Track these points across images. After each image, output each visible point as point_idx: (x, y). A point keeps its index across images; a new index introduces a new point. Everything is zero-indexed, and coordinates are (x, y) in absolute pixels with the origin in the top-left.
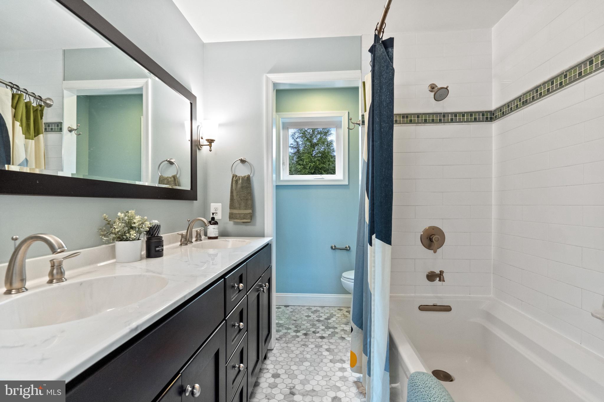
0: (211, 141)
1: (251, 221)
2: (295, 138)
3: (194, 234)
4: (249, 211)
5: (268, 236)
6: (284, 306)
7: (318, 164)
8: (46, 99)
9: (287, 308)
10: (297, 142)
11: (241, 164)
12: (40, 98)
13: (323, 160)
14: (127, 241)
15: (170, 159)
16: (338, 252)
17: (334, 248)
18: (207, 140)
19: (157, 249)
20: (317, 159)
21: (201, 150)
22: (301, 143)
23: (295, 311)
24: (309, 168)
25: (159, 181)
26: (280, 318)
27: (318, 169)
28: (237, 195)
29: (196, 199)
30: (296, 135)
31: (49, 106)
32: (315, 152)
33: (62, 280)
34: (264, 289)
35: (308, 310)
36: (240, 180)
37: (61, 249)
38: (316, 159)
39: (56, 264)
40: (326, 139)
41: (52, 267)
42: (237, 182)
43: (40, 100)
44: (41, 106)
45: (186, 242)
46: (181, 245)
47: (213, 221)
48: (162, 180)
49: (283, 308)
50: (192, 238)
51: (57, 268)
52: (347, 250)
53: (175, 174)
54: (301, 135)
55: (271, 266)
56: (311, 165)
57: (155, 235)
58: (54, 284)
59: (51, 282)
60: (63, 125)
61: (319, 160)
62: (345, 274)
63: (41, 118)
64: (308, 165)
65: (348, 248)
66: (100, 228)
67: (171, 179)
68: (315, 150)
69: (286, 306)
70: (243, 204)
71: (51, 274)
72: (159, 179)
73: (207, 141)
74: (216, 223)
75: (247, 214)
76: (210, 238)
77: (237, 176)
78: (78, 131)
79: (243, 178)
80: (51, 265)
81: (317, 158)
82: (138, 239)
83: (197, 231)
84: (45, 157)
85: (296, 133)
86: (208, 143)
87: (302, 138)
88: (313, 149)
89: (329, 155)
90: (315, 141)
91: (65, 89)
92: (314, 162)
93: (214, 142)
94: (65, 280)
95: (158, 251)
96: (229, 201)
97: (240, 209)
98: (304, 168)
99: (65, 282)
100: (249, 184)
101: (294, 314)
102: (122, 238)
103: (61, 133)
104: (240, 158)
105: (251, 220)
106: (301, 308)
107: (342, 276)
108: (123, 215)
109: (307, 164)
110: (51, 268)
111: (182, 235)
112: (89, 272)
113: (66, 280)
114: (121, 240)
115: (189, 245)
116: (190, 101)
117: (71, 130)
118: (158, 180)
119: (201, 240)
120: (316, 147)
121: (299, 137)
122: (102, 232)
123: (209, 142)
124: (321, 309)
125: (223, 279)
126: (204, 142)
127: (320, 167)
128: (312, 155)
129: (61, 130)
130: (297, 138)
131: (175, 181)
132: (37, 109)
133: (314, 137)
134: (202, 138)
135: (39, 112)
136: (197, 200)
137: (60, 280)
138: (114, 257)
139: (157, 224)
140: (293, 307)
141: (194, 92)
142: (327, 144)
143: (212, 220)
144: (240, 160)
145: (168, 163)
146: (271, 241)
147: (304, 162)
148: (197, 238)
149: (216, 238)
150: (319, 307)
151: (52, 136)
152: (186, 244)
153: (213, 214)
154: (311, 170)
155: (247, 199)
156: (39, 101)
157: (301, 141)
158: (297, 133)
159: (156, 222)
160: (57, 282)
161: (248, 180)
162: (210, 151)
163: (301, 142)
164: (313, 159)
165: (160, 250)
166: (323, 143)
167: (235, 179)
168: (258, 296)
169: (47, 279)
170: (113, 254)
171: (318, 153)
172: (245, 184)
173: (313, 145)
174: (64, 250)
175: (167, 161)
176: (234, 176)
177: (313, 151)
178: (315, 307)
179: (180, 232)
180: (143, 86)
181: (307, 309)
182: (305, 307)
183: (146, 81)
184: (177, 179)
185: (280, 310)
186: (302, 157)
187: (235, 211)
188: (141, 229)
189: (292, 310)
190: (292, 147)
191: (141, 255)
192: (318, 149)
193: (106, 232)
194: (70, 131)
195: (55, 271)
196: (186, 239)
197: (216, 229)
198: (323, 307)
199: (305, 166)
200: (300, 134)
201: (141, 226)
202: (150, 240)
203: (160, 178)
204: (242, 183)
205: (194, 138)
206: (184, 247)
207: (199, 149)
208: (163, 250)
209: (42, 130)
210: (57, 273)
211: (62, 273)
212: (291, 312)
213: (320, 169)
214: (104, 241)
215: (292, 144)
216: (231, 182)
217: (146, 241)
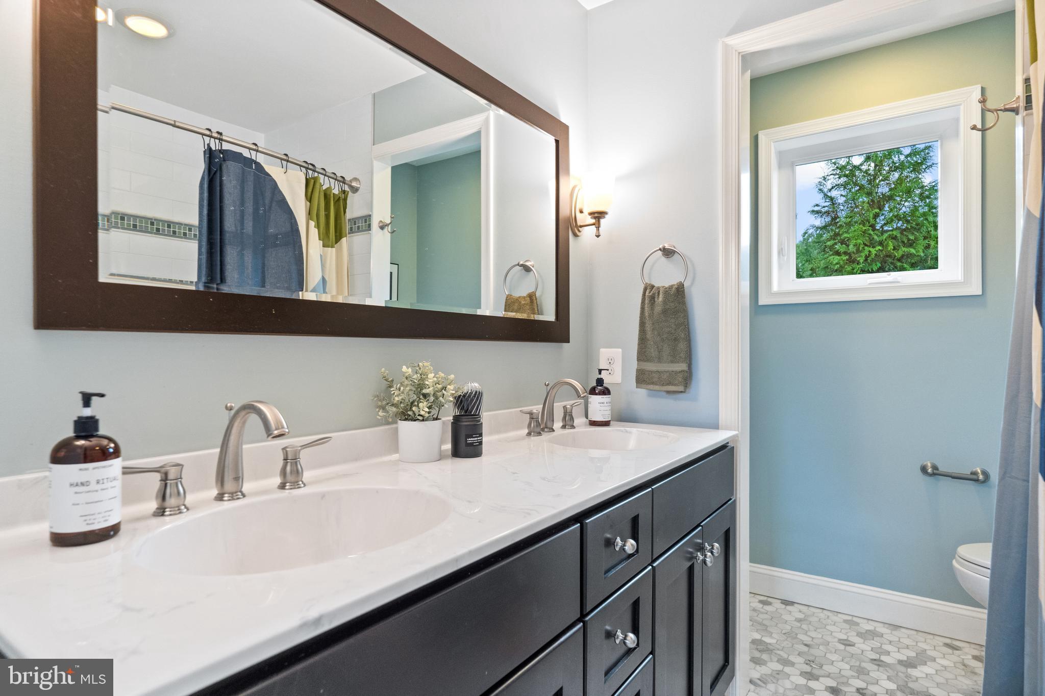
0: (598, 216)
1: (685, 389)
2: (825, 190)
3: (558, 414)
4: (683, 366)
5: (727, 428)
6: (780, 601)
7: (891, 247)
8: (351, 181)
9: (789, 608)
10: (832, 199)
11: (663, 259)
12: (343, 180)
13: (907, 236)
14: (415, 420)
15: (526, 261)
16: (945, 484)
17: (933, 473)
18: (591, 214)
19: (470, 440)
20: (890, 236)
21: (578, 236)
22: (841, 200)
23: (811, 619)
24: (866, 260)
25: (506, 305)
26: (766, 630)
27: (890, 260)
28: (653, 329)
29: (567, 340)
30: (829, 182)
31: (355, 190)
32: (883, 217)
33: (298, 485)
34: (705, 556)
35: (847, 626)
36: (661, 296)
37: (279, 431)
38: (886, 235)
39: (290, 457)
40: (917, 182)
41: (284, 460)
42: (654, 301)
43: (343, 183)
44: (344, 192)
45: (538, 430)
46: (529, 434)
47: (600, 388)
48: (511, 303)
49: (777, 604)
50: (553, 421)
51: (291, 463)
52: (977, 480)
53: (532, 290)
54: (843, 180)
55: (735, 501)
56: (870, 252)
57: (471, 412)
58: (287, 491)
59: (282, 486)
60: (372, 220)
61: (894, 238)
62: (964, 550)
63: (345, 212)
64: (861, 252)
65: (981, 477)
66: (375, 393)
67: (525, 300)
68: (882, 215)
69: (786, 603)
70: (666, 350)
71: (283, 473)
72: (506, 303)
73: (590, 217)
74: (606, 392)
75: (676, 373)
76: (594, 423)
77: (653, 287)
78: (394, 227)
79: (667, 291)
80: (284, 457)
81: (891, 233)
82: (437, 419)
83: (565, 407)
84: (349, 274)
85: (829, 178)
86: (593, 221)
87: (845, 188)
88: (877, 210)
89: (929, 222)
90: (884, 189)
91: (374, 158)
92: (881, 243)
93: (606, 216)
94: (302, 485)
95: (472, 444)
96: (637, 343)
97: (660, 360)
98: (852, 261)
99: (303, 489)
100: (679, 303)
101: (804, 627)
102: (407, 415)
103: (369, 233)
104: (661, 246)
105: (686, 386)
106: (828, 617)
107: (956, 553)
108: (410, 370)
109: (858, 251)
110: (284, 462)
111: (531, 414)
112: (345, 475)
113: (305, 485)
114: (406, 420)
115: (546, 436)
116: (554, 138)
117: (383, 226)
118: (504, 304)
119: (573, 427)
120: (887, 206)
121: (836, 185)
122: (380, 400)
123: (595, 218)
124: (889, 631)
125: (579, 524)
126: (584, 219)
127: (898, 254)
128: (873, 227)
129: (369, 227)
130: (833, 188)
131: (532, 305)
132: (340, 197)
133: (880, 181)
134: (581, 212)
135: (341, 202)
136: (569, 342)
137: (296, 485)
138: (396, 449)
139: (474, 390)
140: (807, 607)
141: (564, 119)
142: (921, 194)
143: (597, 386)
144: (660, 249)
145: (521, 270)
146: (735, 438)
147: (851, 247)
148: (564, 422)
149: (606, 424)
150: (881, 625)
151: (358, 239)
152: (539, 434)
153: (600, 371)
154: (870, 265)
155: (676, 339)
156: (341, 184)
157: (842, 195)
158: (832, 176)
159: (474, 386)
160: (291, 487)
161: (678, 294)
162: (596, 236)
163: (843, 199)
164: (876, 237)
165: (476, 443)
166: (909, 192)
167: (650, 294)
168: (691, 569)
169: (278, 480)
170: (394, 444)
171: (892, 221)
172: (672, 304)
173: (879, 202)
174: (283, 433)
175: (518, 265)
176: (649, 287)
177: (878, 216)
178: (870, 622)
179: (527, 409)
180: (481, 128)
181: (846, 621)
182: (840, 615)
183: (484, 117)
184: (536, 299)
185: (768, 608)
186: (846, 235)
187: (650, 367)
188: (441, 398)
189: (801, 616)
190: (818, 212)
191: (440, 451)
192: (891, 210)
193: (384, 403)
194: (382, 228)
195: (288, 468)
196: (538, 424)
197: (605, 404)
198: (896, 627)
199: (853, 255)
200: (839, 178)
201: (439, 394)
202: (459, 421)
203: (506, 300)
204: (665, 302)
205: (564, 212)
206: (535, 439)
207: (575, 235)
208: (481, 443)
209: (346, 232)
210: (291, 472)
211: (297, 473)
212: (799, 620)
213: (899, 260)
214: (380, 418)
215: (817, 205)
216: (640, 302)
217: (452, 423)
